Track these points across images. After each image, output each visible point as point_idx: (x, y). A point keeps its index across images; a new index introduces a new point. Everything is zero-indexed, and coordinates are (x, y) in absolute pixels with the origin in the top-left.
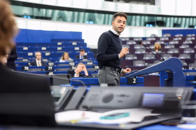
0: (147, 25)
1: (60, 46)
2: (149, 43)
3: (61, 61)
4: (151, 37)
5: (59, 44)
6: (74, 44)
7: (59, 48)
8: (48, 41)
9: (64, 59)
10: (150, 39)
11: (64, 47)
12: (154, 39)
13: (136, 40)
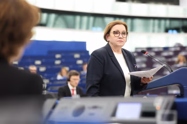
0: (170, 31)
1: (58, 59)
2: (171, 54)
3: (59, 77)
4: (175, 47)
5: (58, 56)
6: (77, 56)
7: (58, 62)
8: (44, 53)
9: (62, 75)
10: (173, 49)
11: (63, 60)
12: (178, 49)
13: (156, 50)
